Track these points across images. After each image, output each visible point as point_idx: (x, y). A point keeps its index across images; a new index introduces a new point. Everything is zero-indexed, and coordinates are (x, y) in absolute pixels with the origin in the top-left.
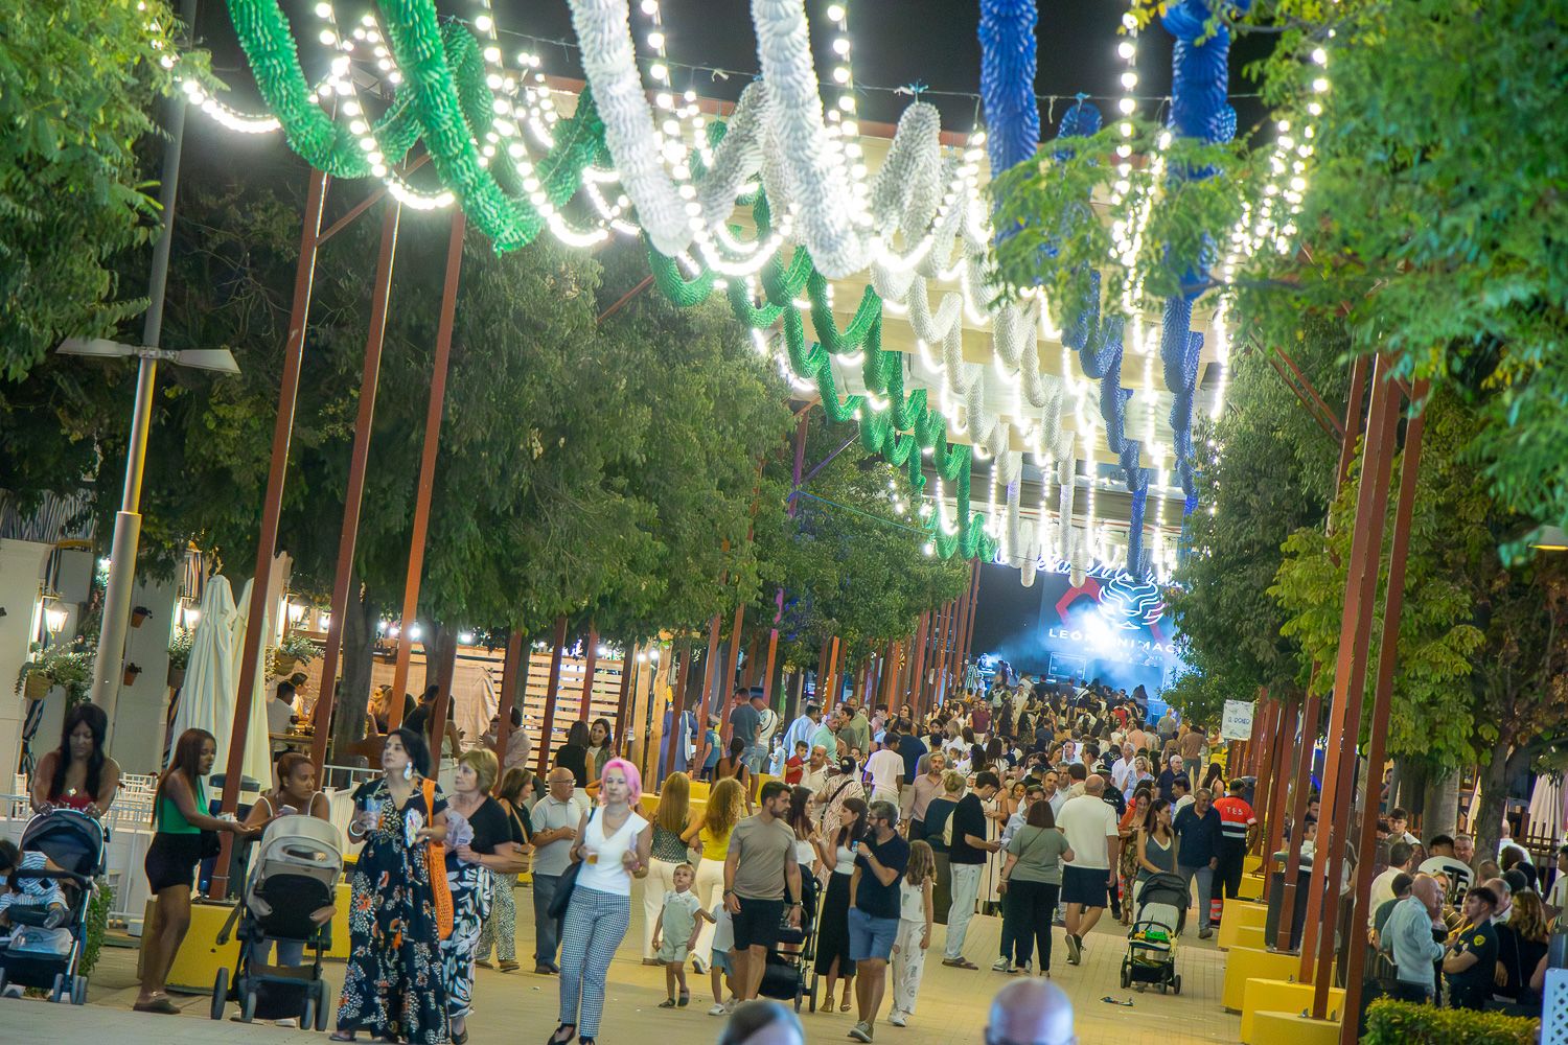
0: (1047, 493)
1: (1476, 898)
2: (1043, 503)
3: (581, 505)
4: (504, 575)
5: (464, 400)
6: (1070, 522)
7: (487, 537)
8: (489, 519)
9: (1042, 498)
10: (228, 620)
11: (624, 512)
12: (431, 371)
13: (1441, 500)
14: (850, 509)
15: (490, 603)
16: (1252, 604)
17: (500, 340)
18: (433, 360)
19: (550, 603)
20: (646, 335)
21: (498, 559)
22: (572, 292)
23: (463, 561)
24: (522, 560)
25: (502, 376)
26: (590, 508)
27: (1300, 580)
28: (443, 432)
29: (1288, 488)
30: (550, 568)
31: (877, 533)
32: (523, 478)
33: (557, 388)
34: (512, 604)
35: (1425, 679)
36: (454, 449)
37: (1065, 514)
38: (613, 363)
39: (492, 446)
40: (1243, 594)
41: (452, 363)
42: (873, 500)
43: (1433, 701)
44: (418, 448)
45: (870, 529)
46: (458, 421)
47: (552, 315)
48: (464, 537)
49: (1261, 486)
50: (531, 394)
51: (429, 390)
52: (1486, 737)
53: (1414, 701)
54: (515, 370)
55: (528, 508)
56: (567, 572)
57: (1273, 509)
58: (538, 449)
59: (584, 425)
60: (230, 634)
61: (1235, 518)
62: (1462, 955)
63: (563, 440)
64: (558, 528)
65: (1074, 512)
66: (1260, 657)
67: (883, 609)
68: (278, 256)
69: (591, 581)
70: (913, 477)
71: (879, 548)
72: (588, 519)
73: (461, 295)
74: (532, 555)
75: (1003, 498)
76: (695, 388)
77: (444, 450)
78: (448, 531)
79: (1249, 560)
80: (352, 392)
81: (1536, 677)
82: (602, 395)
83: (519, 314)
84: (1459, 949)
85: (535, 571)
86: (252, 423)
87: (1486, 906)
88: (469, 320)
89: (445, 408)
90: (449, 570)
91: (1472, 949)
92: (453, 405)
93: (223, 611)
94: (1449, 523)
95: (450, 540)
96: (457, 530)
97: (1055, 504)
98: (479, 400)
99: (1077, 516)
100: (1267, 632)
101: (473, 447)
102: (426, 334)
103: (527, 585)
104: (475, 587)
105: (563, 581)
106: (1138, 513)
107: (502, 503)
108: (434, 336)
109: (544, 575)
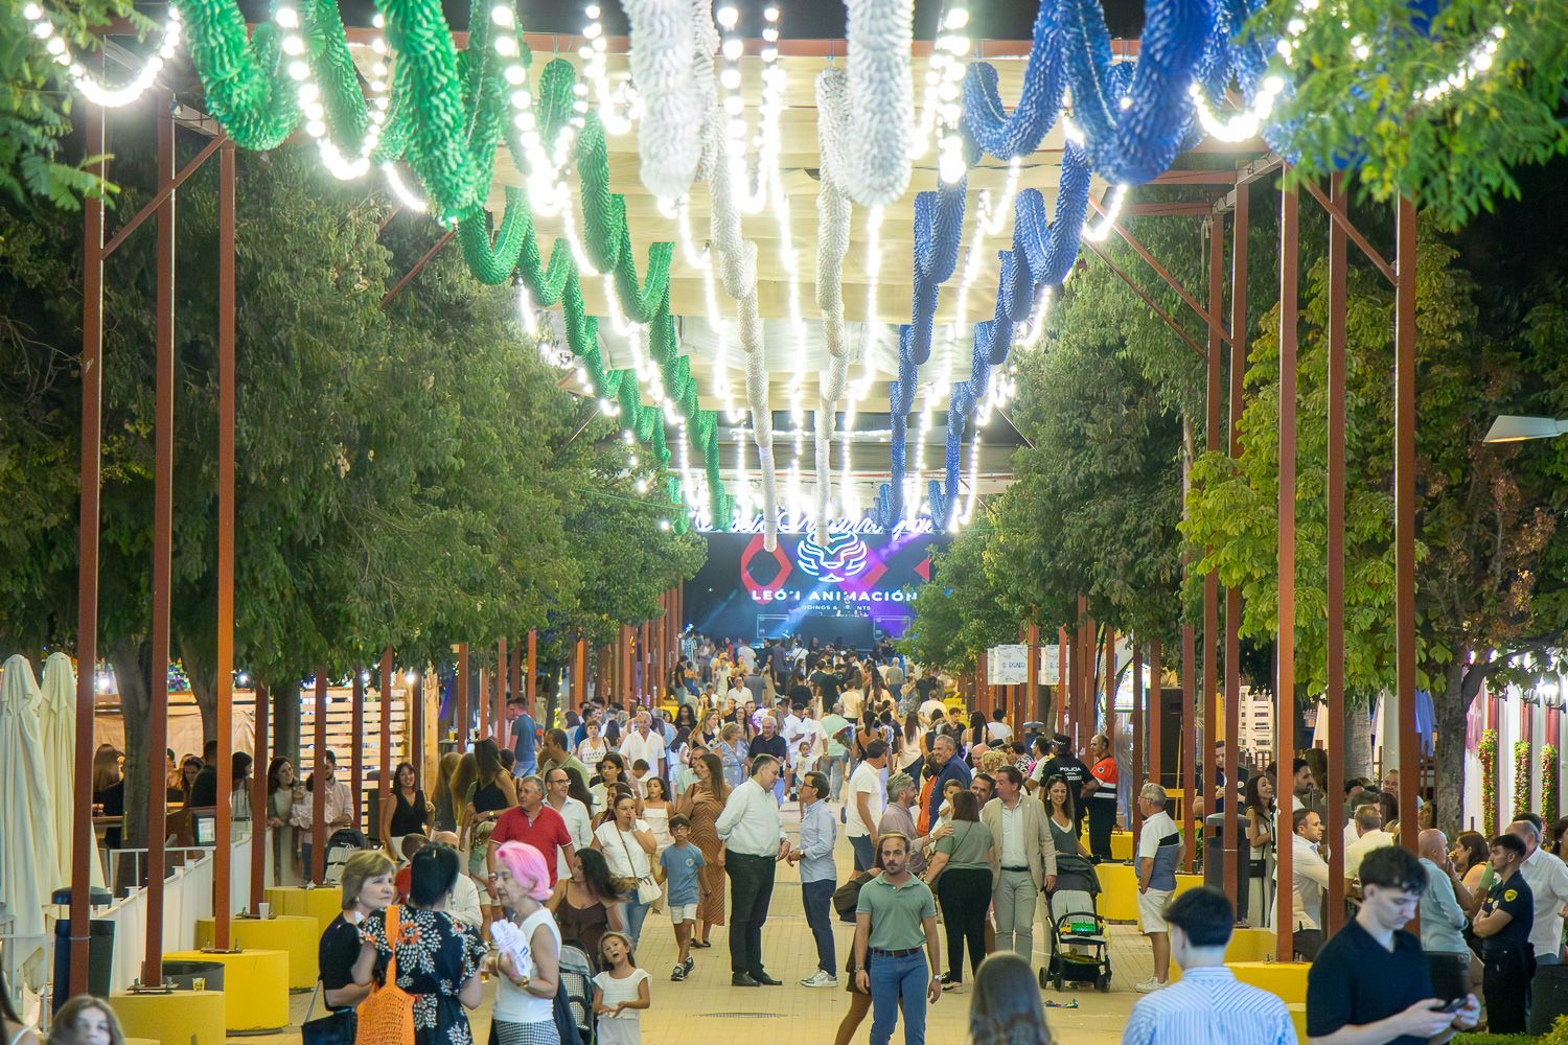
0: (799, 450)
1: (1500, 847)
2: (795, 462)
3: (396, 523)
4: (317, 612)
5: (257, 421)
6: (828, 480)
7: (294, 571)
8: (297, 552)
9: (795, 456)
10: (33, 705)
11: (449, 525)
12: (217, 393)
13: (1361, 402)
14: (594, 492)
15: (307, 645)
16: (1099, 542)
17: (289, 347)
18: (217, 379)
19: (377, 638)
20: (421, 327)
21: (309, 597)
22: (361, 285)
23: (271, 603)
24: (339, 594)
25: (297, 389)
26: (407, 526)
27: (1212, 510)
28: (239, 460)
29: (1125, 412)
30: (370, 598)
31: (626, 515)
32: (330, 501)
33: (356, 393)
34: (331, 645)
35: (1368, 604)
36: (253, 479)
37: (823, 472)
38: (417, 360)
39: (293, 469)
40: (1088, 533)
41: (239, 380)
42: (617, 481)
43: (1376, 627)
44: (210, 481)
45: (617, 512)
46: (253, 446)
47: (345, 313)
48: (272, 576)
49: (1095, 413)
50: (331, 403)
51: (216, 416)
52: (1440, 660)
53: (1356, 630)
54: (311, 379)
55: (339, 534)
56: (393, 600)
57: (1112, 436)
58: (345, 467)
59: (391, 433)
60: (37, 721)
61: (1070, 452)
62: (1492, 915)
63: (372, 453)
64: (375, 550)
65: (832, 467)
66: (1115, 600)
67: (642, 595)
68: (22, 283)
69: (421, 607)
70: (658, 451)
71: (629, 530)
72: (407, 540)
73: (239, 303)
74: (349, 585)
75: (754, 462)
76: (488, 379)
77: (241, 481)
78: (252, 570)
79: (1088, 495)
80: (127, 426)
81: (1486, 588)
82: (408, 396)
83: (307, 316)
84: (1488, 908)
85: (357, 605)
86: (15, 475)
87: (1513, 855)
88: (251, 328)
89: (237, 432)
90: (259, 616)
91: (1504, 906)
92: (245, 426)
93: (25, 695)
94: (1369, 427)
95: (255, 582)
96: (263, 567)
97: (809, 463)
98: (274, 419)
99: (834, 472)
100: (1120, 572)
101: (274, 472)
102: (203, 350)
103: (348, 619)
104: (288, 630)
105: (387, 611)
106: (899, 461)
107: (309, 530)
108: (214, 352)
109: (366, 608)
